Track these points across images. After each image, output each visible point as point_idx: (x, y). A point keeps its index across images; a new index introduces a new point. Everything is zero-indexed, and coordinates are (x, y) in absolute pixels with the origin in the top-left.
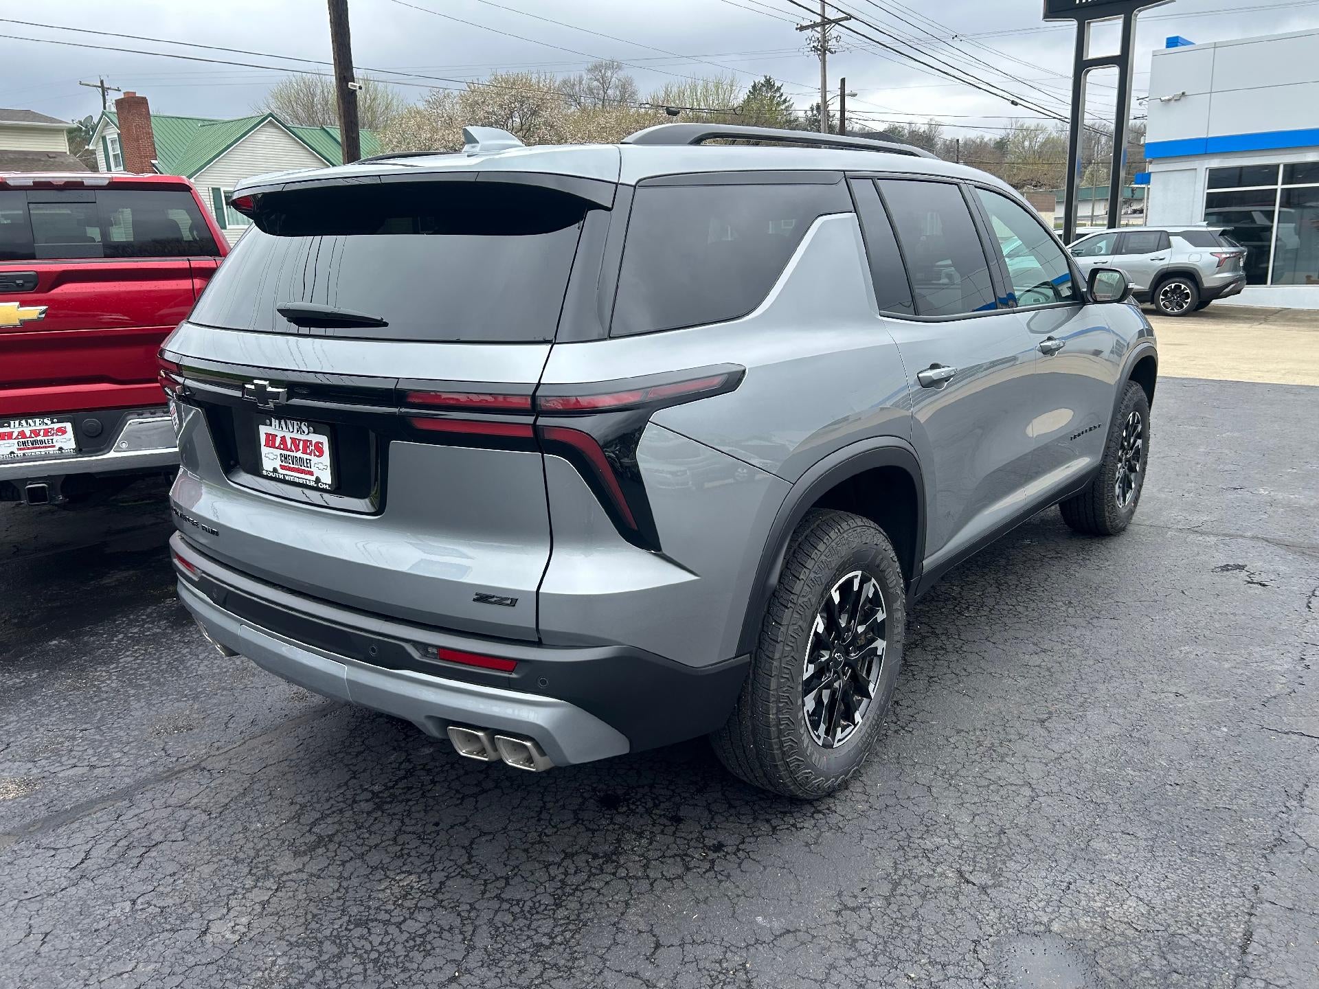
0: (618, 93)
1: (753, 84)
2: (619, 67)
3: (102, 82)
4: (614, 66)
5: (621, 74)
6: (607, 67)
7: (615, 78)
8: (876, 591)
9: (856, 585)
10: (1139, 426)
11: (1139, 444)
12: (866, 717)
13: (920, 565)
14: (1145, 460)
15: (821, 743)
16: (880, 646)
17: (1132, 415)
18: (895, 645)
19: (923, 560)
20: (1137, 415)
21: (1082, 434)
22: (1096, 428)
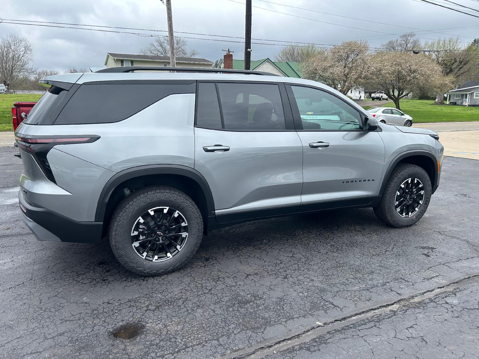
0: (412, 45)
1: (474, 39)
2: (414, 35)
3: (229, 50)
4: (411, 35)
5: (415, 38)
6: (409, 36)
7: (411, 40)
8: (179, 215)
9: (165, 211)
10: (420, 185)
11: (422, 192)
12: (175, 256)
13: (213, 212)
14: (427, 200)
15: (144, 258)
16: (184, 234)
17: (410, 179)
18: (192, 235)
19: (215, 210)
20: (416, 180)
21: (354, 181)
22: (370, 181)
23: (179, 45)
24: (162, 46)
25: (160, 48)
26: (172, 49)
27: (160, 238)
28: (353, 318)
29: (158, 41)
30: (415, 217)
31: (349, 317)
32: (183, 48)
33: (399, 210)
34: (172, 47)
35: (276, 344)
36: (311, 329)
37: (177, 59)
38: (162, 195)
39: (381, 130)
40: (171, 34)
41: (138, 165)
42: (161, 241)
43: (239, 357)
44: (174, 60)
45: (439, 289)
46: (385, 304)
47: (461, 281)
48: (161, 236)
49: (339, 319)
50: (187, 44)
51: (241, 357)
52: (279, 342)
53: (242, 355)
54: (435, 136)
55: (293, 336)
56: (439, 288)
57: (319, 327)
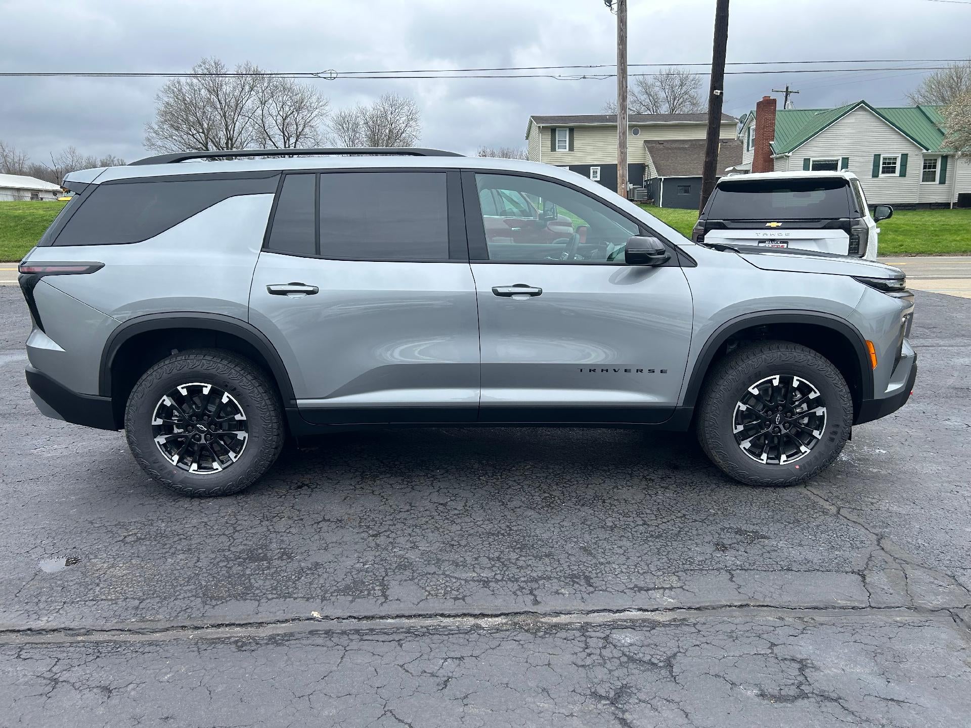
3: (787, 88)
8: (230, 400)
9: (206, 391)
10: (813, 393)
11: (820, 411)
12: (226, 470)
13: (292, 402)
14: (835, 429)
15: (175, 464)
16: (241, 435)
17: (778, 377)
18: (254, 438)
19: (296, 399)
20: (797, 380)
21: (611, 371)
22: (654, 372)
23: (684, 89)
24: (649, 95)
25: (643, 97)
26: (621, 101)
27: (203, 435)
28: (390, 621)
29: (641, 83)
30: (797, 467)
31: (382, 618)
32: (692, 92)
33: (746, 444)
34: (623, 97)
35: (212, 626)
36: (293, 620)
37: (631, 118)
38: (198, 363)
39: (693, 263)
40: (622, 69)
41: (149, 311)
42: (203, 441)
43: (138, 631)
44: (624, 122)
45: (641, 612)
46: (477, 612)
47: (714, 608)
48: (203, 432)
49: (360, 616)
50: (701, 85)
51: (140, 631)
52: (219, 626)
53: (143, 629)
54: (871, 280)
55: (252, 622)
56: (640, 609)
57: (311, 619)
